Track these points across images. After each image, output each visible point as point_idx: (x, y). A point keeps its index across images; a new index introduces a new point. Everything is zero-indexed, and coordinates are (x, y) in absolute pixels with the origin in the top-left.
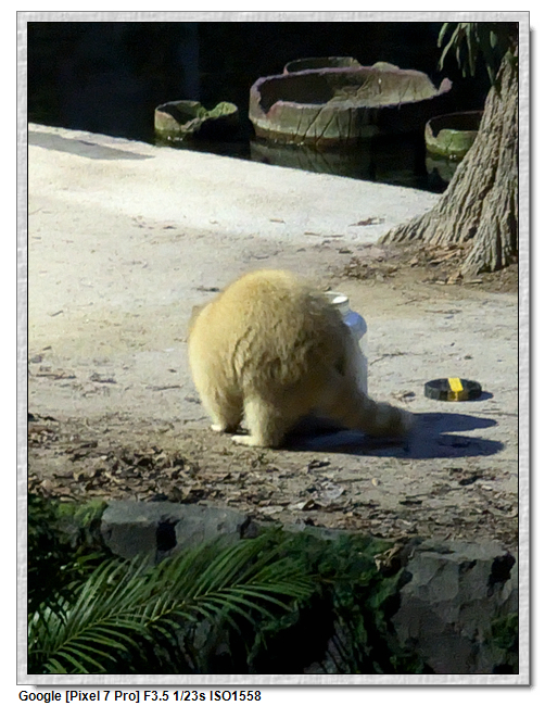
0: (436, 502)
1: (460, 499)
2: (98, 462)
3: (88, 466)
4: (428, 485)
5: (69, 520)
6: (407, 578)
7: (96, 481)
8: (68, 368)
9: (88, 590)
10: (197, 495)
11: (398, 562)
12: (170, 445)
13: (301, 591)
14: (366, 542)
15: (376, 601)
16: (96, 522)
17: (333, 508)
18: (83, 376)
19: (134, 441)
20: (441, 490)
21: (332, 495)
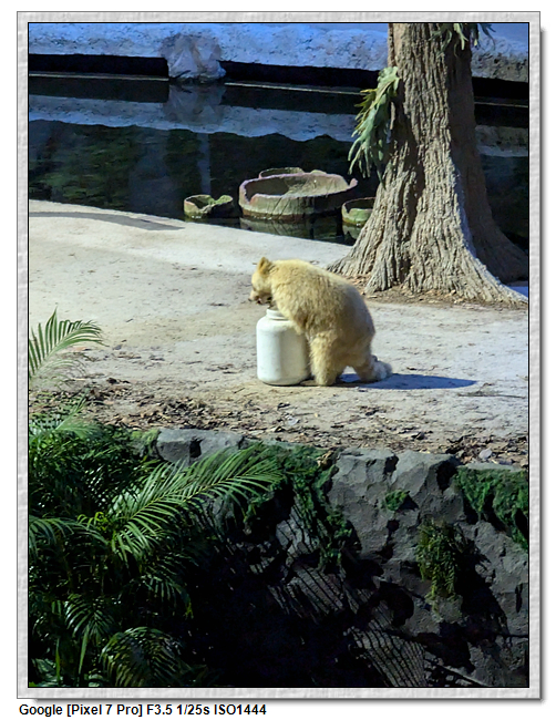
0: (352, 426)
1: (366, 424)
2: (155, 407)
3: (149, 409)
4: (347, 416)
5: (138, 441)
6: (336, 471)
7: (154, 418)
8: (136, 352)
9: (150, 482)
10: (213, 425)
11: (331, 461)
12: (197, 396)
13: (274, 479)
14: (312, 450)
15: (318, 485)
16: (154, 442)
17: (293, 431)
18: (145, 357)
19: (176, 394)
20: (355, 419)
21: (291, 424)
